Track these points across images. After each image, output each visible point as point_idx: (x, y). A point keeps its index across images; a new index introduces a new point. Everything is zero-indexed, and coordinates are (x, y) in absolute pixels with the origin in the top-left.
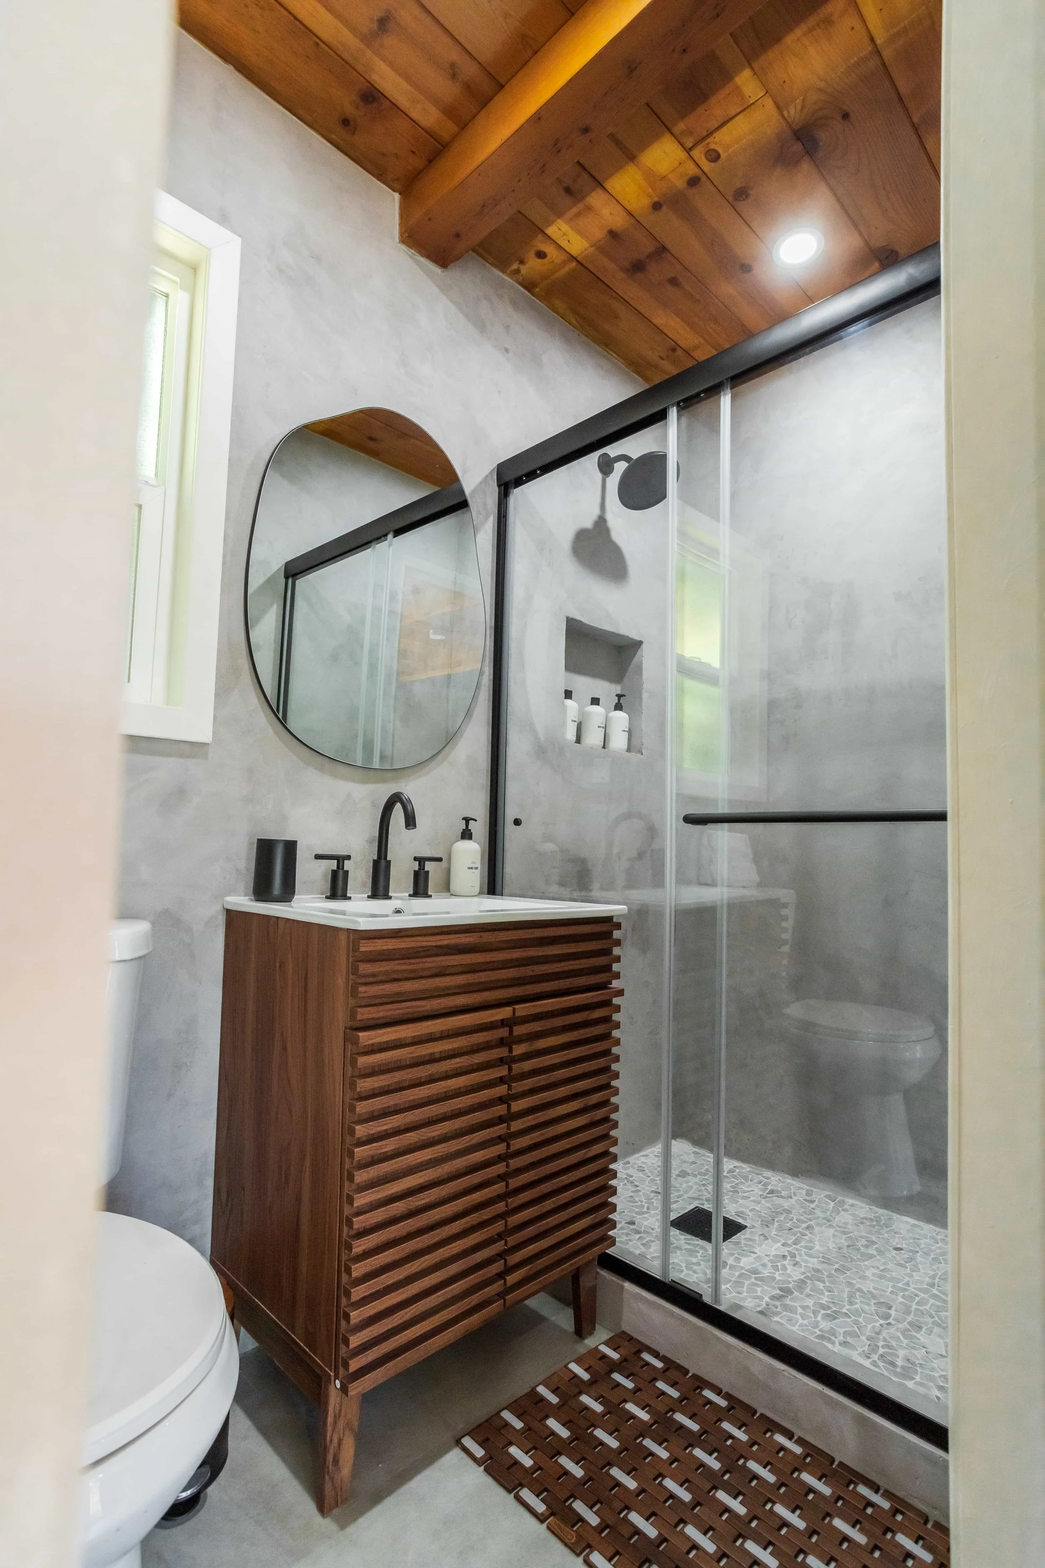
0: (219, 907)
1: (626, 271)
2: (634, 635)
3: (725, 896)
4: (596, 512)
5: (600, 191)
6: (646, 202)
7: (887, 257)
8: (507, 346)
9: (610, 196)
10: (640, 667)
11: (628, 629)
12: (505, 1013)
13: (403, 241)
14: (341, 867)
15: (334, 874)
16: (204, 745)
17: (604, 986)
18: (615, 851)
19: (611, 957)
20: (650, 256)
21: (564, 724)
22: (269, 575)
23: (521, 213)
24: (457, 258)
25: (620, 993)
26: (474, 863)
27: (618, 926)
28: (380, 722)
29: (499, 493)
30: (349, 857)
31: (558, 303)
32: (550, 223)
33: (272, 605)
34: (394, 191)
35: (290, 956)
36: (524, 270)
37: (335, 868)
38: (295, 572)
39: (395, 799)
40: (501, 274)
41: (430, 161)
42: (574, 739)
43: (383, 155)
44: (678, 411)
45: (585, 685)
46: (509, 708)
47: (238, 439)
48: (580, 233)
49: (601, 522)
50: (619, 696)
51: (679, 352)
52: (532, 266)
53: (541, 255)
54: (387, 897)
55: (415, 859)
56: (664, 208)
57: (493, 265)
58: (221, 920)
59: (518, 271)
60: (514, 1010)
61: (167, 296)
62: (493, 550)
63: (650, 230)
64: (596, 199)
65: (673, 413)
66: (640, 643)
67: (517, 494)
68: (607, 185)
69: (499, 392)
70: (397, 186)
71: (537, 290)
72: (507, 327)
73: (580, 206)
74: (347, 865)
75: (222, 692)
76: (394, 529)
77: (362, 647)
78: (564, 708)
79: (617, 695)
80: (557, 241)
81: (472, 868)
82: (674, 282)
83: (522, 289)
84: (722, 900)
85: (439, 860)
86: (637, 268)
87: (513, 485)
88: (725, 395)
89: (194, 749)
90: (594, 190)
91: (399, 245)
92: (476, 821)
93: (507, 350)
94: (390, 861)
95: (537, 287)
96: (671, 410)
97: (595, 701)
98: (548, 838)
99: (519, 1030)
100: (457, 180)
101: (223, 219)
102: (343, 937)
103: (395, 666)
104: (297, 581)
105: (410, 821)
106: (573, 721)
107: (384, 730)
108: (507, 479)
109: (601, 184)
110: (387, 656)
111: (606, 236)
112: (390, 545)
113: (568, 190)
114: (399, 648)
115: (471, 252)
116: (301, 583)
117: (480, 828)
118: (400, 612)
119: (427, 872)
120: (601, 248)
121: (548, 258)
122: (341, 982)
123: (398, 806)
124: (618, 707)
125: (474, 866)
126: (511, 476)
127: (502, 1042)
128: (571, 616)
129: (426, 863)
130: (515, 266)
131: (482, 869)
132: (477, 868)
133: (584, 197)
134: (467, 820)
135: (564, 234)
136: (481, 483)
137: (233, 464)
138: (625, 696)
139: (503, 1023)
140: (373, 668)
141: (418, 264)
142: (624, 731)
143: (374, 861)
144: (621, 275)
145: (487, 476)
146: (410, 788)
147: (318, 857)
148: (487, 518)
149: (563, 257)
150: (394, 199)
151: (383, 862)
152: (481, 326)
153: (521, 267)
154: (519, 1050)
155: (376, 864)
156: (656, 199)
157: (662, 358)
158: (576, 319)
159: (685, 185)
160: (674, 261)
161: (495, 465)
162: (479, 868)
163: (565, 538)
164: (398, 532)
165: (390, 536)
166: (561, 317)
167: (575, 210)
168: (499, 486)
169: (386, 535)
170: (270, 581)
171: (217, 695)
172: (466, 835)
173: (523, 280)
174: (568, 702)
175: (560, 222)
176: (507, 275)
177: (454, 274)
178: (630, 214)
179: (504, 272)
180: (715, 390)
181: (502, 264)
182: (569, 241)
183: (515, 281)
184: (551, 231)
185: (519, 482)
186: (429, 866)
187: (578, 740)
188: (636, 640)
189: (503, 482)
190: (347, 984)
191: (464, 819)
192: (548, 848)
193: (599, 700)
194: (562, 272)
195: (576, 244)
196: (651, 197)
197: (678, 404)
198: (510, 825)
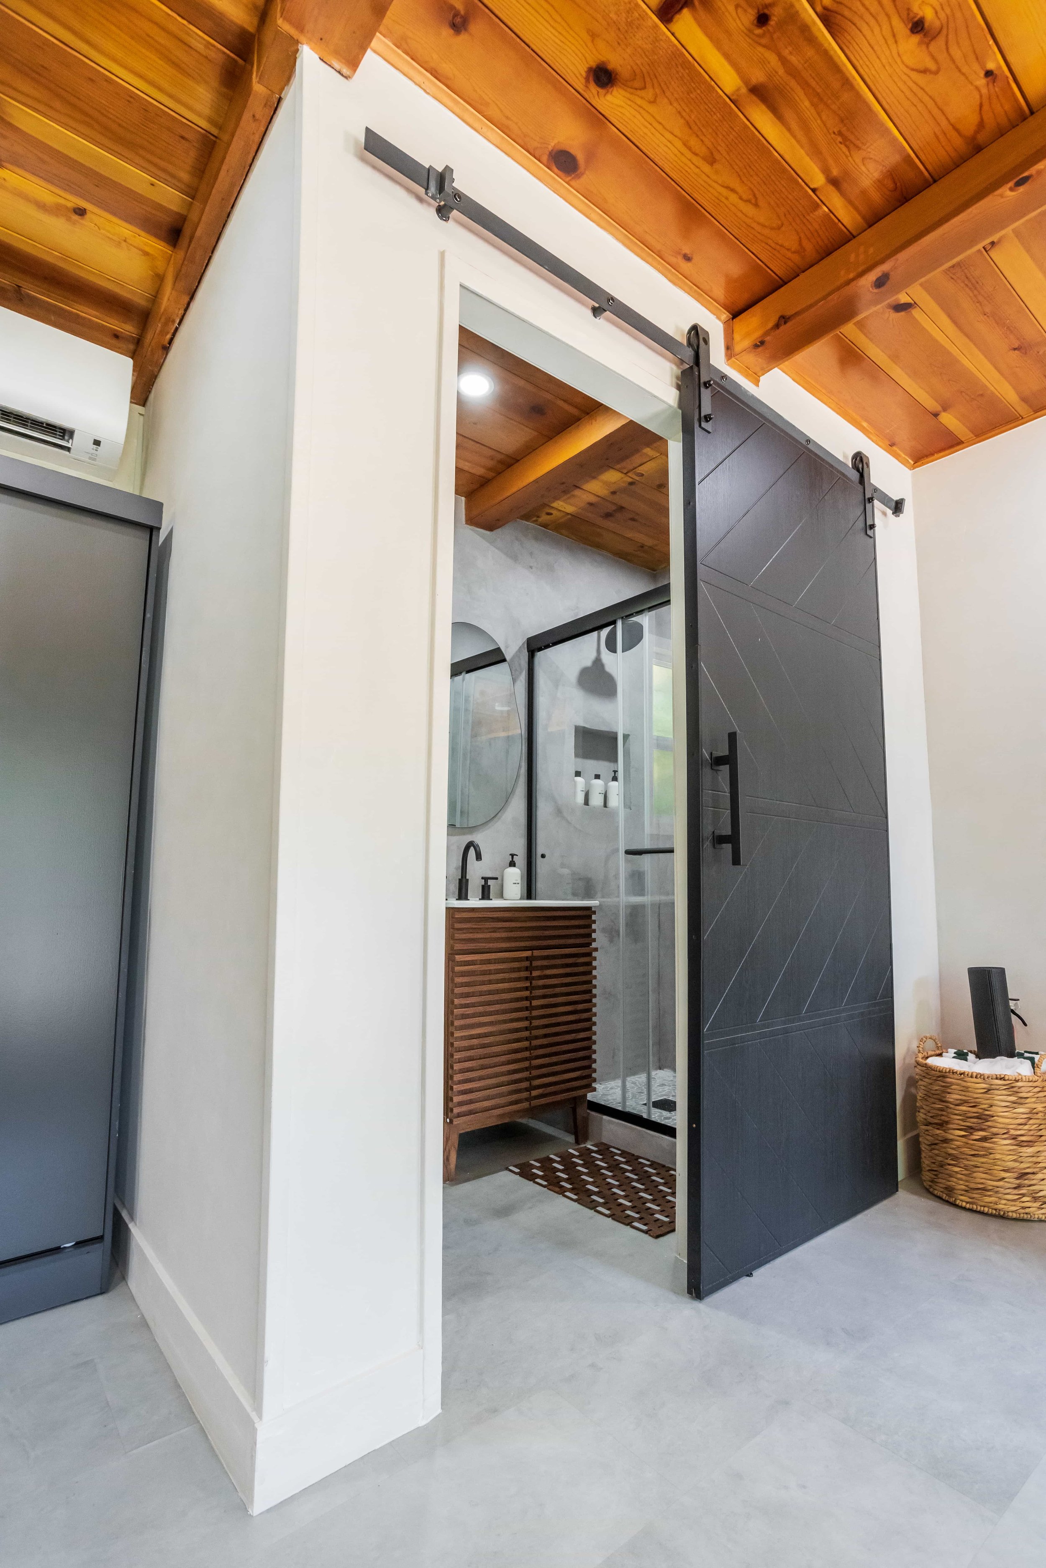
1: (602, 517)
4: (593, 655)
5: (578, 489)
6: (607, 492)
9: (585, 491)
10: (628, 751)
12: (528, 954)
13: (467, 523)
17: (587, 945)
19: (591, 929)
20: (615, 511)
21: (575, 793)
24: (501, 525)
25: (596, 950)
26: (517, 880)
27: (594, 913)
28: (460, 787)
29: (529, 656)
31: (564, 531)
32: (553, 502)
34: (462, 496)
36: (540, 520)
39: (470, 844)
41: (482, 485)
42: (583, 802)
45: (592, 766)
46: (538, 787)
48: (571, 505)
49: (598, 662)
50: (615, 772)
52: (544, 518)
53: (550, 514)
54: (467, 899)
55: (482, 878)
56: (618, 493)
60: (532, 952)
63: (613, 502)
64: (577, 492)
66: (628, 736)
67: (540, 655)
68: (582, 487)
69: (527, 594)
70: (463, 494)
71: (550, 528)
72: (531, 554)
73: (569, 495)
78: (575, 782)
79: (612, 771)
80: (558, 508)
83: (540, 528)
85: (496, 879)
86: (608, 515)
87: (538, 651)
88: (646, 616)
91: (465, 526)
92: (518, 855)
93: (531, 567)
94: (468, 879)
95: (547, 526)
96: (619, 620)
97: (597, 777)
98: (563, 865)
99: (535, 963)
100: (496, 501)
103: (469, 748)
105: (479, 857)
106: (582, 791)
108: (534, 648)
111: (587, 505)
113: (561, 493)
115: (516, 519)
117: (521, 860)
118: (471, 710)
119: (490, 886)
120: (585, 510)
121: (554, 515)
123: (472, 848)
124: (613, 779)
125: (516, 882)
126: (537, 646)
127: (527, 969)
128: (578, 724)
129: (489, 880)
130: (535, 519)
131: (523, 884)
132: (519, 884)
133: (570, 492)
134: (512, 855)
135: (562, 506)
136: (515, 650)
139: (527, 958)
141: (476, 532)
142: (619, 793)
143: (459, 879)
144: (599, 519)
145: (520, 647)
146: (478, 838)
148: (521, 673)
149: (563, 514)
150: (462, 501)
151: (464, 879)
152: (515, 558)
153: (538, 519)
154: (536, 973)
155: (460, 881)
156: (612, 491)
157: (635, 551)
159: (627, 486)
161: (525, 639)
162: (521, 884)
163: (572, 674)
164: (468, 672)
166: (567, 537)
167: (566, 497)
168: (528, 651)
172: (512, 864)
173: (540, 524)
174: (578, 779)
175: (559, 502)
176: (531, 523)
178: (599, 496)
179: (528, 521)
182: (565, 508)
183: (536, 525)
184: (554, 505)
185: (541, 649)
186: (490, 882)
187: (586, 803)
189: (530, 649)
191: (510, 855)
192: (566, 871)
193: (600, 775)
194: (562, 520)
195: (570, 509)
196: (609, 490)
197: (622, 618)
198: (539, 860)
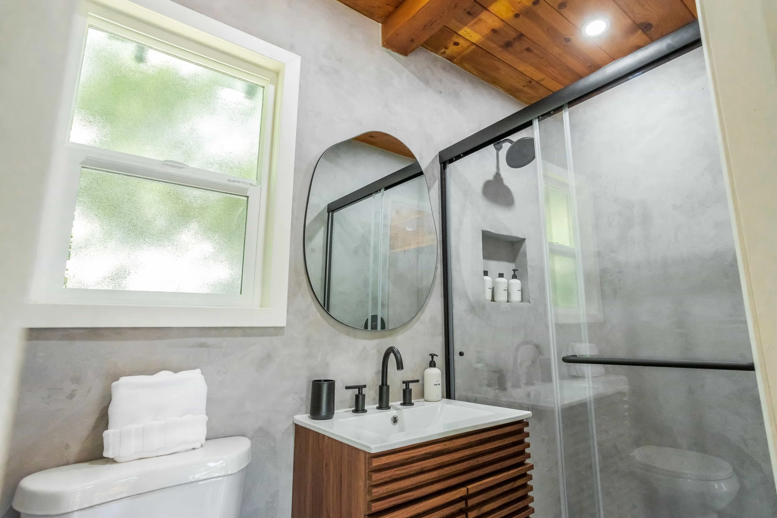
0: (291, 422)
1: (502, 47)
2: (520, 236)
3: (592, 395)
4: (494, 171)
5: (485, 11)
6: (511, 14)
7: (646, 27)
8: (441, 90)
9: (491, 13)
10: (525, 254)
11: (516, 233)
12: (462, 492)
13: (384, 46)
14: (360, 393)
15: (357, 397)
16: (282, 328)
17: (522, 464)
18: (519, 361)
19: (524, 445)
20: (514, 39)
21: (484, 290)
22: (319, 211)
23: (446, 27)
24: (412, 51)
25: (531, 467)
26: (437, 381)
27: (527, 424)
29: (441, 167)
30: (365, 386)
31: (466, 65)
32: (460, 29)
33: (321, 228)
34: (379, 22)
35: (331, 461)
36: (448, 51)
37: (357, 393)
38: (333, 210)
39: (390, 350)
40: (435, 55)
41: (397, 7)
42: (491, 298)
43: (373, 7)
44: (539, 121)
45: (496, 266)
47: (299, 157)
48: (476, 32)
49: (498, 176)
50: (514, 271)
51: (533, 83)
52: (452, 49)
53: (456, 44)
54: (388, 408)
55: (404, 382)
56: (521, 16)
57: (431, 51)
58: (292, 430)
59: (444, 53)
60: (468, 489)
61: (264, 87)
62: (439, 199)
63: (514, 27)
64: (484, 15)
65: (536, 123)
66: (524, 239)
67: (450, 167)
68: (489, 9)
69: (438, 114)
70: (380, 20)
71: (455, 60)
72: (441, 81)
73: (476, 19)
74: (364, 391)
75: (292, 296)
76: (385, 186)
77: (369, 245)
78: (483, 280)
79: (513, 270)
80: (464, 37)
81: (436, 385)
82: (528, 50)
83: (447, 61)
84: (590, 397)
85: (417, 381)
86: (508, 45)
87: (448, 163)
88: (565, 112)
89: (276, 331)
90: (483, 11)
91: (382, 48)
92: (437, 356)
93: (441, 92)
94: (389, 386)
95: (455, 59)
96: (534, 121)
97: (501, 275)
98: (480, 360)
99: (471, 502)
100: (411, 15)
101: (292, 48)
102: (362, 456)
103: (388, 254)
104: (334, 214)
105: (400, 366)
106: (489, 288)
107: (383, 289)
108: (445, 160)
109: (486, 9)
110: (384, 248)
111: (491, 32)
112: (383, 195)
113: (469, 13)
114: (390, 244)
115: (421, 47)
116: (336, 214)
117: (440, 360)
118: (389, 225)
119: (411, 390)
120: (488, 38)
121: (460, 44)
122: (361, 484)
123: (392, 355)
124: (514, 277)
125: (437, 383)
126: (448, 158)
127: (461, 512)
128: (484, 229)
129: (410, 384)
130: (443, 50)
131: (442, 384)
132: (439, 384)
133: (477, 16)
134: (432, 356)
135: (468, 33)
136: (430, 163)
137: (296, 170)
138: (518, 270)
139: (461, 499)
140: (376, 256)
141: (392, 55)
142: (519, 290)
143: (380, 386)
144: (500, 49)
145: (433, 159)
147: (347, 388)
148: (435, 182)
149: (469, 44)
150: (379, 26)
151: (385, 387)
152: (427, 82)
153: (446, 50)
155: (381, 388)
156: (517, 12)
157: (524, 86)
158: (477, 72)
159: (531, 4)
160: (527, 40)
161: (437, 153)
162: (441, 384)
163: (478, 187)
164: (386, 188)
165: (382, 190)
166: (469, 72)
167: (473, 22)
168: (440, 164)
169: (380, 190)
170: (320, 215)
171: (289, 298)
172: (432, 364)
173: (447, 56)
174: (486, 278)
175: (466, 28)
176: (439, 55)
177: (412, 58)
178: (503, 21)
179: (437, 54)
180: (559, 109)
181: (436, 50)
182: (471, 36)
183: (443, 57)
184: (460, 33)
185: (451, 161)
186: (411, 386)
187: (493, 300)
188: (522, 238)
189: (442, 162)
190: (365, 485)
191: (430, 355)
192: (480, 365)
193: (503, 274)
194: (468, 51)
195: (475, 37)
196: (513, 12)
197: (538, 117)
198: (457, 357)
